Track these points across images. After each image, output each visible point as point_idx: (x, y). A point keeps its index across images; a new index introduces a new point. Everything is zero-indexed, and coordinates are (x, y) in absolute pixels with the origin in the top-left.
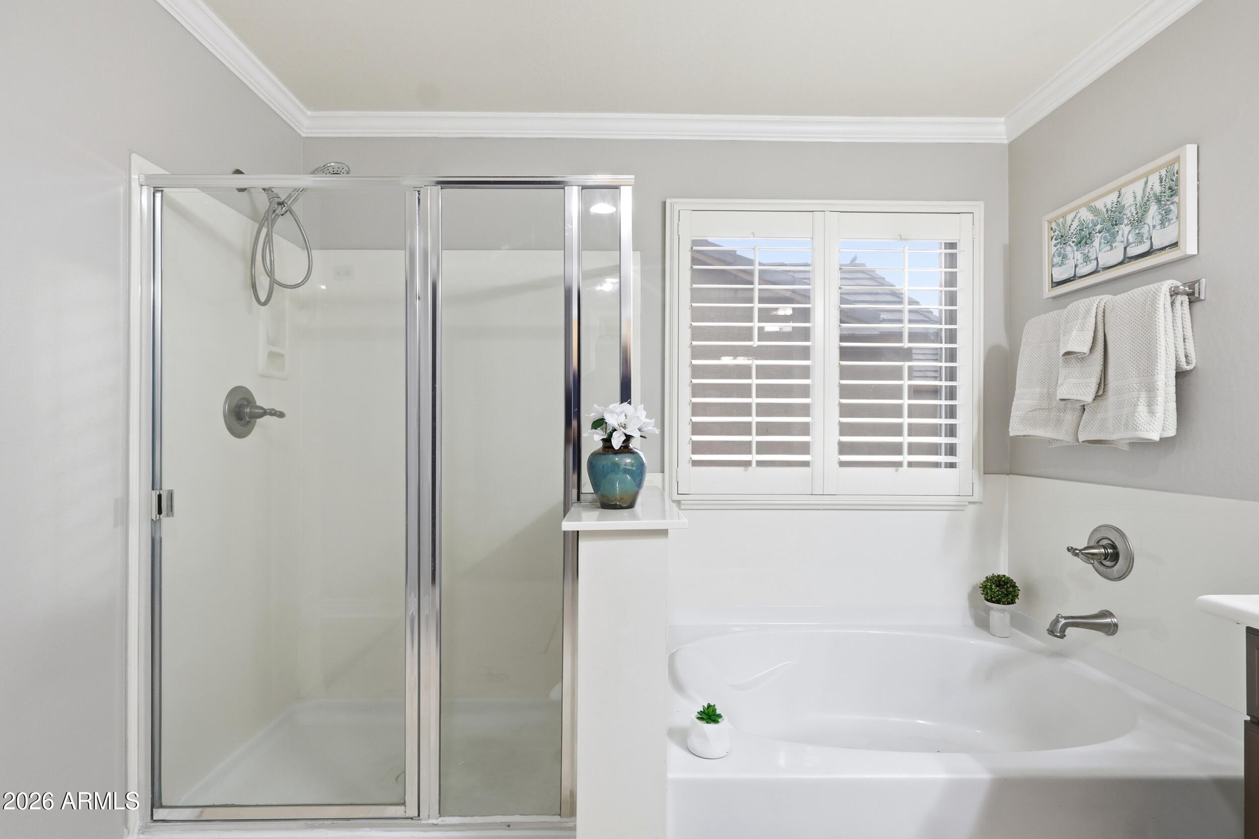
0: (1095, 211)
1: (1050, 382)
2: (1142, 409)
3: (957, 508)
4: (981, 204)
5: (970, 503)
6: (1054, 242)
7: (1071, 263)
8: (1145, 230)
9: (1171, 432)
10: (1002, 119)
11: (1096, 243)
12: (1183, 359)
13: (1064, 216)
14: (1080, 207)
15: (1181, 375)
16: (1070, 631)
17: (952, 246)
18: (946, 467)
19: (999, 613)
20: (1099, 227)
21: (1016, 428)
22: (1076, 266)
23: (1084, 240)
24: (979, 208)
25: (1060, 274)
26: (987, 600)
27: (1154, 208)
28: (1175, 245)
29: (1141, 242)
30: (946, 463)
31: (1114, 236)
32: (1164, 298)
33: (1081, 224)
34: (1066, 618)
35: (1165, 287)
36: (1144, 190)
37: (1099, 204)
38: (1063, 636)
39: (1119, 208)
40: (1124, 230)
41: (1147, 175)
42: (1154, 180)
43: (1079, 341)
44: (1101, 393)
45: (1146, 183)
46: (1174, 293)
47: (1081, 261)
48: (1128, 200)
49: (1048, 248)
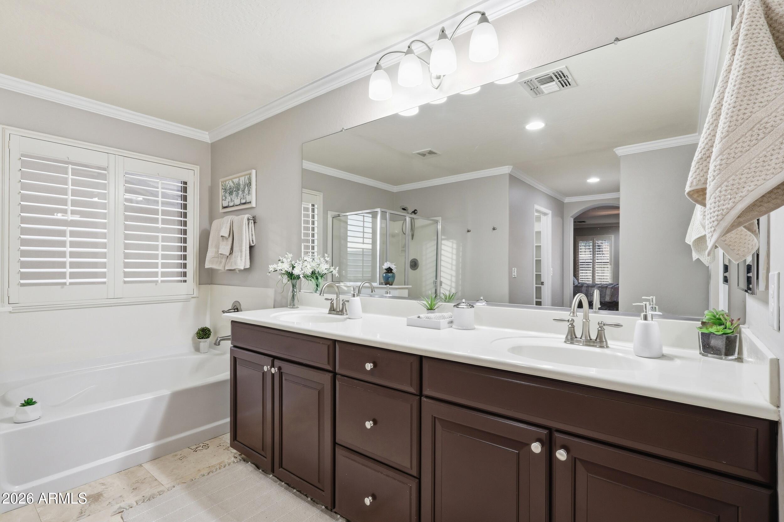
0: (233, 182)
1: (217, 247)
2: (239, 258)
3: (187, 300)
4: (198, 167)
5: (192, 297)
6: (223, 191)
7: (227, 200)
8: (245, 195)
9: (248, 266)
10: (207, 133)
11: (234, 195)
12: (251, 242)
13: (226, 181)
14: (229, 180)
15: (251, 248)
16: (222, 342)
17: (185, 183)
18: (183, 282)
19: (204, 343)
20: (234, 189)
21: (207, 265)
22: (229, 202)
23: (231, 193)
24: (197, 168)
25: (225, 204)
26: (198, 338)
27: (247, 188)
28: (250, 202)
29: (244, 199)
30: (183, 280)
31: (238, 193)
32: (245, 221)
33: (230, 186)
34: (220, 338)
35: (246, 216)
36: (245, 180)
37: (234, 180)
38: (219, 345)
39: (239, 184)
40: (240, 192)
41: (245, 175)
42: (246, 177)
43: (225, 232)
44: (232, 252)
45: (245, 178)
46: (248, 219)
47: (230, 201)
48: (241, 183)
49: (221, 192)
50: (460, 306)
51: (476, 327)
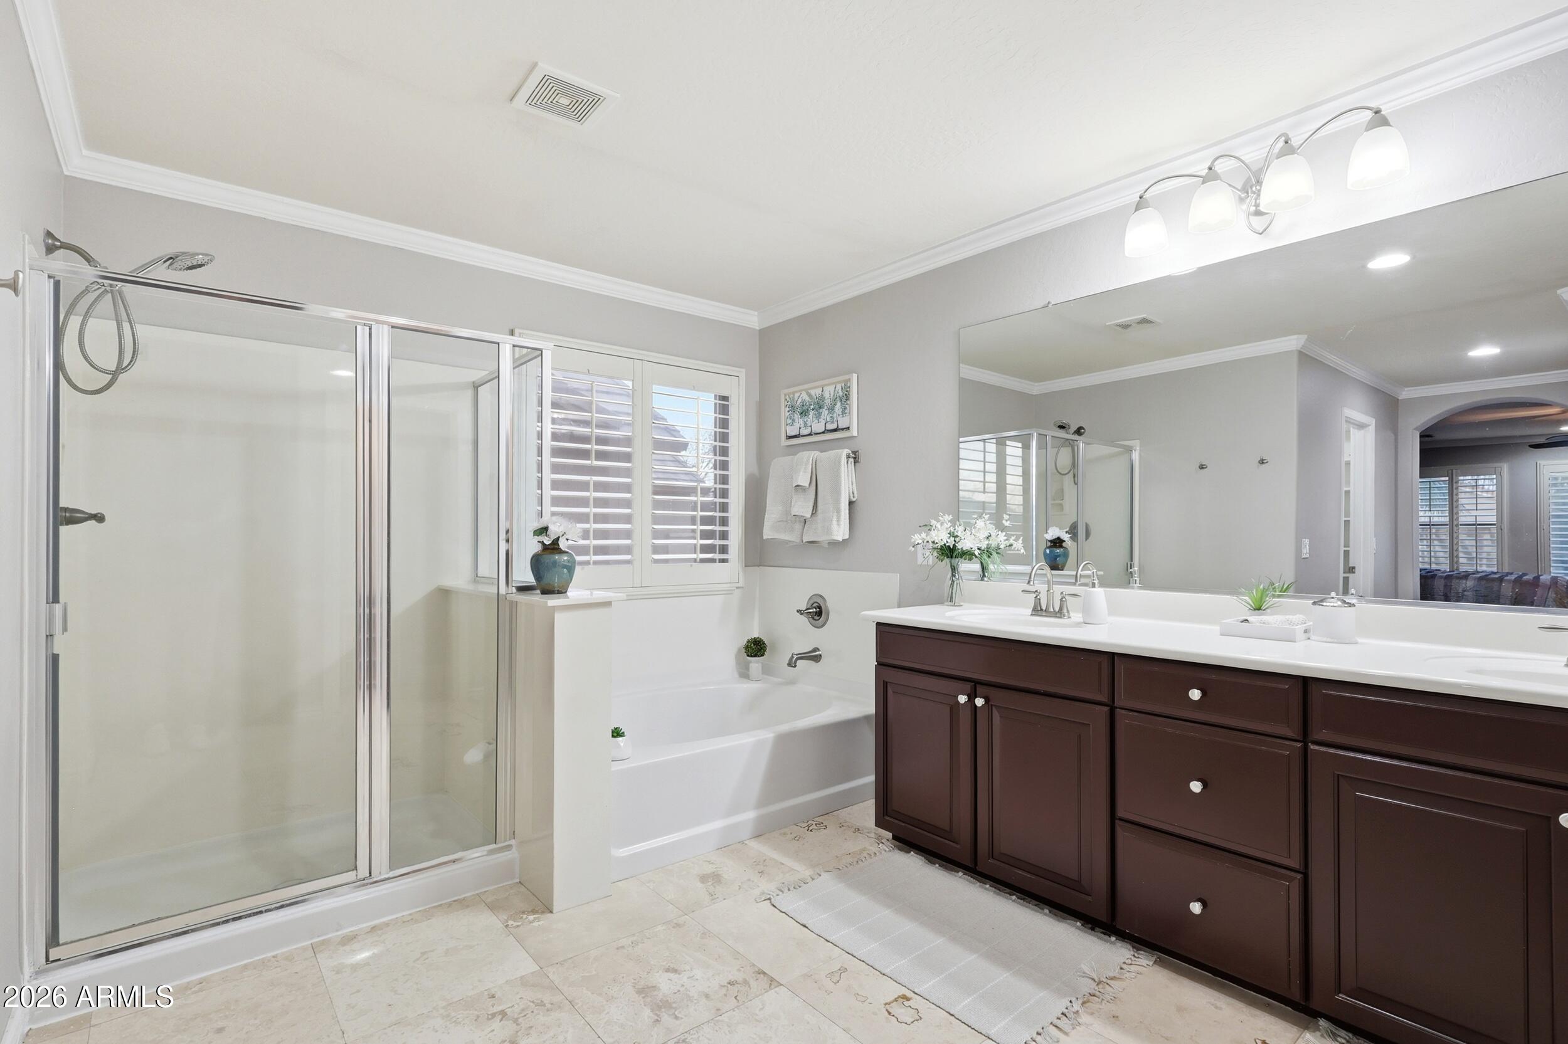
0: (810, 395)
1: (788, 505)
2: (835, 522)
3: (729, 593)
4: (743, 370)
5: (737, 588)
6: (788, 409)
7: (797, 425)
8: (835, 415)
9: (847, 537)
10: (756, 313)
11: (811, 416)
12: (852, 495)
13: (794, 393)
14: (802, 390)
15: (851, 503)
16: (799, 662)
17: (725, 398)
18: (719, 562)
19: (755, 663)
20: (812, 407)
21: (767, 534)
22: (800, 428)
23: (804, 413)
24: (742, 373)
25: (792, 431)
26: (748, 656)
27: (839, 404)
28: (848, 428)
29: (833, 422)
30: (719, 559)
31: (820, 414)
32: (844, 460)
33: (803, 402)
34: (796, 655)
35: (846, 451)
36: (834, 391)
37: (813, 392)
38: (795, 666)
39: (822, 398)
40: (825, 412)
41: (835, 383)
42: (839, 387)
43: (803, 479)
44: (814, 512)
45: (835, 388)
46: (848, 457)
47: (802, 425)
48: (827, 395)
49: (784, 412)
50: (1325, 604)
51: (1359, 640)
